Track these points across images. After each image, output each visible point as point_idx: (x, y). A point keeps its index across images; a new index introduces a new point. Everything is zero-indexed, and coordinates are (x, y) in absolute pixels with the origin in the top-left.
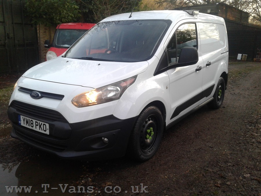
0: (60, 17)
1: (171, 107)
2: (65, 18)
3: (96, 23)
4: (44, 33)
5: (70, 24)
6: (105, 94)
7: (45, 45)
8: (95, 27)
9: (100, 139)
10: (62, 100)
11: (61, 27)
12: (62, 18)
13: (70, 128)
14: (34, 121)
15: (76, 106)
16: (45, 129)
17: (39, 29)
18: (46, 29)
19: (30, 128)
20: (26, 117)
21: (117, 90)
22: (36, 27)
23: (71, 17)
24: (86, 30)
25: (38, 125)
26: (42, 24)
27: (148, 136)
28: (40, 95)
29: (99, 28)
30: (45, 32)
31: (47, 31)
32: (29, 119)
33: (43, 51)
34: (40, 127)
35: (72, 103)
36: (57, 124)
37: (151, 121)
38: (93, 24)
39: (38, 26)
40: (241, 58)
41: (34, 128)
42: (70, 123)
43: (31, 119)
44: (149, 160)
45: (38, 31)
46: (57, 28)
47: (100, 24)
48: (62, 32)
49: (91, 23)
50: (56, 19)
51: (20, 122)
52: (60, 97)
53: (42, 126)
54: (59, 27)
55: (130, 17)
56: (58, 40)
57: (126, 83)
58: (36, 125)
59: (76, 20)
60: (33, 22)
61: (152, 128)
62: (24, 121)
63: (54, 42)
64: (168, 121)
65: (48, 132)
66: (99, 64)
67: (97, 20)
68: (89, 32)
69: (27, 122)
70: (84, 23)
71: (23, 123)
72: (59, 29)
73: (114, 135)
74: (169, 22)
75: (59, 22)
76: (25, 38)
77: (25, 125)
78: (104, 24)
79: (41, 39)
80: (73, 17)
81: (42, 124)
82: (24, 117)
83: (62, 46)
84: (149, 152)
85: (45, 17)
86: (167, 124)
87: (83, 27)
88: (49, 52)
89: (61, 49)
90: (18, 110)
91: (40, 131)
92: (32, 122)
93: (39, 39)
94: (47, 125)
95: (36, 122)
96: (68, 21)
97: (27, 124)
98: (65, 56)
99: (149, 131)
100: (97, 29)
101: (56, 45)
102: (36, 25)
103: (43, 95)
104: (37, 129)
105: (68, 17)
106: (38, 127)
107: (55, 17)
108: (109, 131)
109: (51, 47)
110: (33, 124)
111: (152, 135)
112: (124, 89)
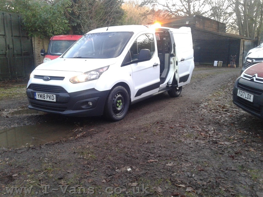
0: (53, 30)
1: (134, 89)
2: (56, 31)
3: (83, 35)
4: (38, 45)
5: (61, 36)
6: (89, 77)
7: (41, 54)
8: (82, 38)
9: (87, 103)
10: (63, 80)
11: (54, 39)
12: (54, 31)
13: (69, 96)
14: (46, 95)
15: (72, 83)
16: (53, 99)
17: (34, 41)
18: (39, 41)
19: (43, 99)
20: (40, 93)
21: (97, 74)
22: (32, 39)
23: (62, 30)
24: (75, 41)
25: (48, 97)
26: (37, 36)
27: (118, 105)
28: (49, 78)
29: (85, 39)
30: (39, 43)
31: (41, 43)
32: (42, 94)
33: (37, 60)
34: (50, 97)
35: (70, 81)
36: (61, 94)
37: (120, 96)
38: (80, 36)
39: (33, 38)
40: (217, 65)
41: (46, 99)
42: (69, 92)
43: (43, 94)
44: (119, 121)
45: (33, 43)
46: (51, 40)
47: (87, 35)
48: (55, 42)
49: (80, 35)
50: (49, 32)
51: (35, 97)
52: (62, 78)
53: (51, 97)
54: (52, 39)
55: (107, 30)
56: (52, 49)
57: (103, 70)
58: (47, 97)
59: (67, 33)
60: (29, 35)
61: (121, 100)
62: (38, 96)
63: (49, 51)
64: (133, 98)
65: (55, 100)
66: (86, 60)
67: (84, 32)
68: (78, 42)
69: (41, 96)
70: (73, 35)
71: (37, 97)
72: (53, 40)
73: (95, 100)
74: (132, 34)
75: (52, 34)
76: (22, 48)
77: (39, 99)
78: (90, 35)
79: (36, 50)
80: (63, 30)
81: (51, 95)
82: (38, 93)
83: (55, 53)
84: (119, 116)
85: (39, 30)
86: (132, 101)
87: (73, 38)
88: (45, 58)
89: (54, 56)
90: (34, 90)
91: (50, 100)
92: (44, 96)
93: (34, 49)
94: (55, 96)
95: (47, 95)
96: (59, 33)
97: (41, 98)
98: (62, 57)
99: (118, 101)
100: (84, 39)
101: (51, 53)
102: (31, 37)
103: (51, 78)
104: (48, 100)
105: (59, 30)
106: (48, 98)
107: (48, 31)
108: (92, 98)
109: (46, 54)
110: (45, 97)
111: (121, 105)
112: (101, 73)
